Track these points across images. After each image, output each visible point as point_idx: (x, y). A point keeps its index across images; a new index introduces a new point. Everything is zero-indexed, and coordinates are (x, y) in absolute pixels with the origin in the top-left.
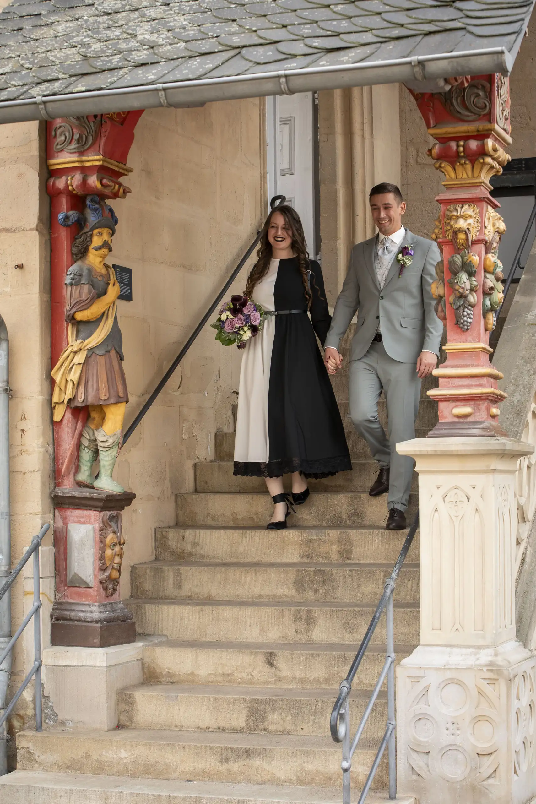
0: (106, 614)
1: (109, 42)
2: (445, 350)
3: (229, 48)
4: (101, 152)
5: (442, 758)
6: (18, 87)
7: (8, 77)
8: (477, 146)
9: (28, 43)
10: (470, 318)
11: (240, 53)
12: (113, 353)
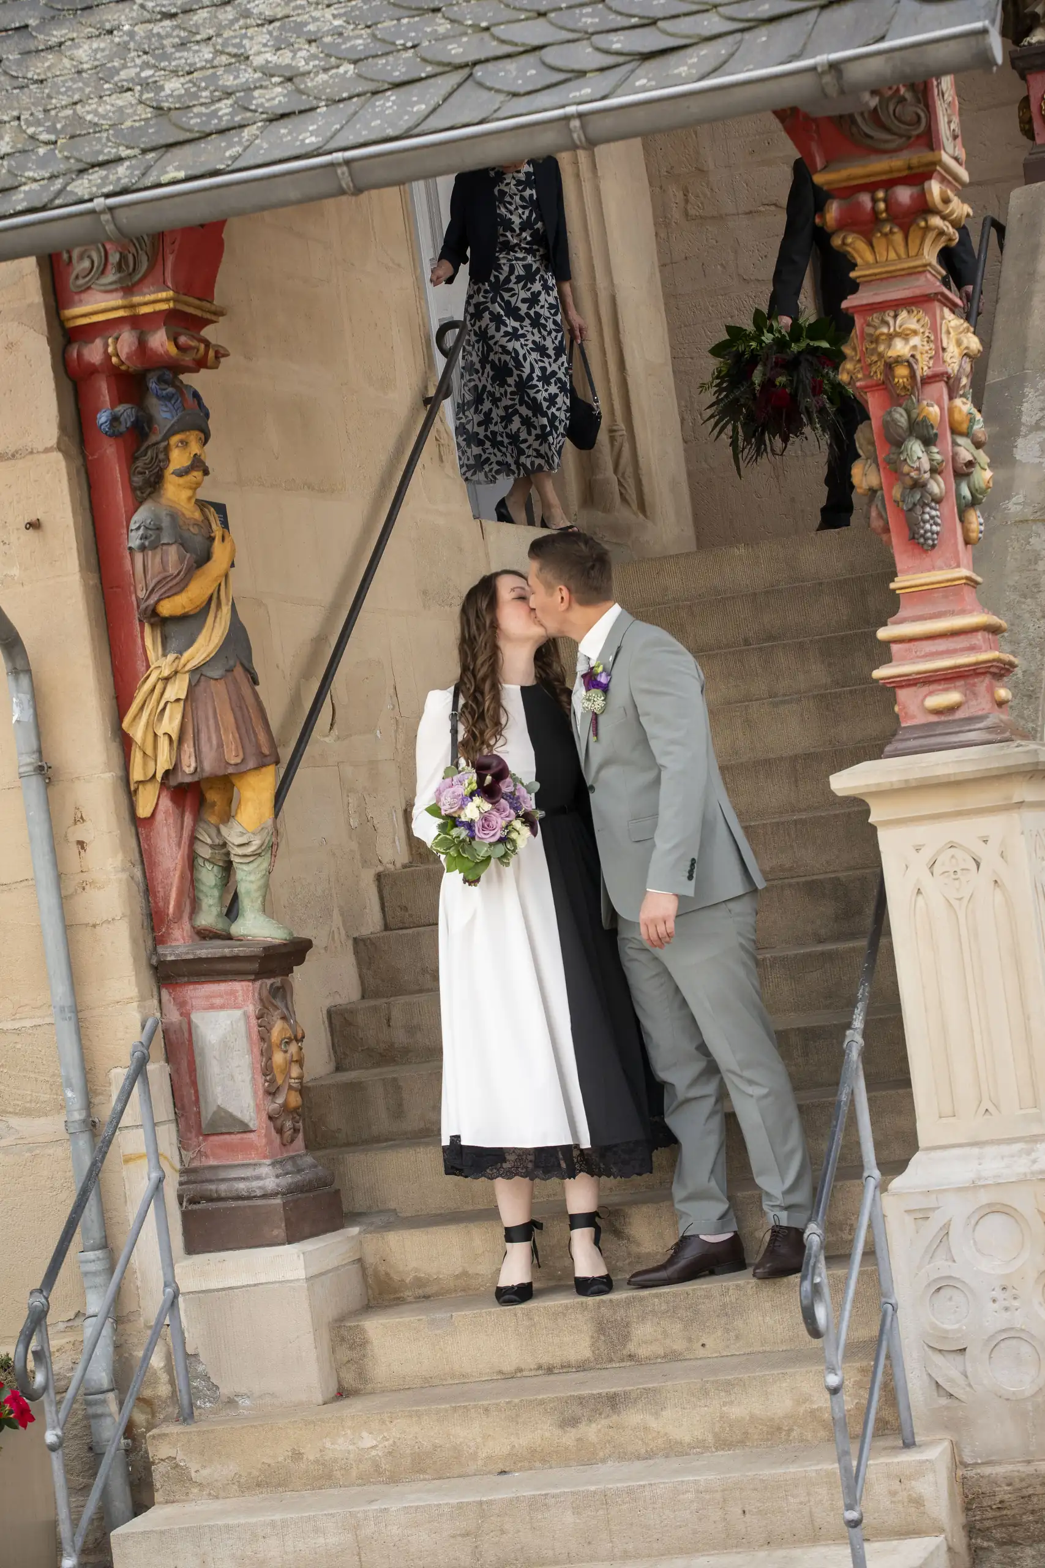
0: (289, 1179)
1: (195, 74)
2: (894, 590)
3: (447, 69)
4: (170, 284)
5: (990, 1357)
6: (42, 182)
7: (13, 163)
8: (911, 197)
9: (26, 90)
10: (936, 524)
11: (471, 75)
12: (239, 671)
